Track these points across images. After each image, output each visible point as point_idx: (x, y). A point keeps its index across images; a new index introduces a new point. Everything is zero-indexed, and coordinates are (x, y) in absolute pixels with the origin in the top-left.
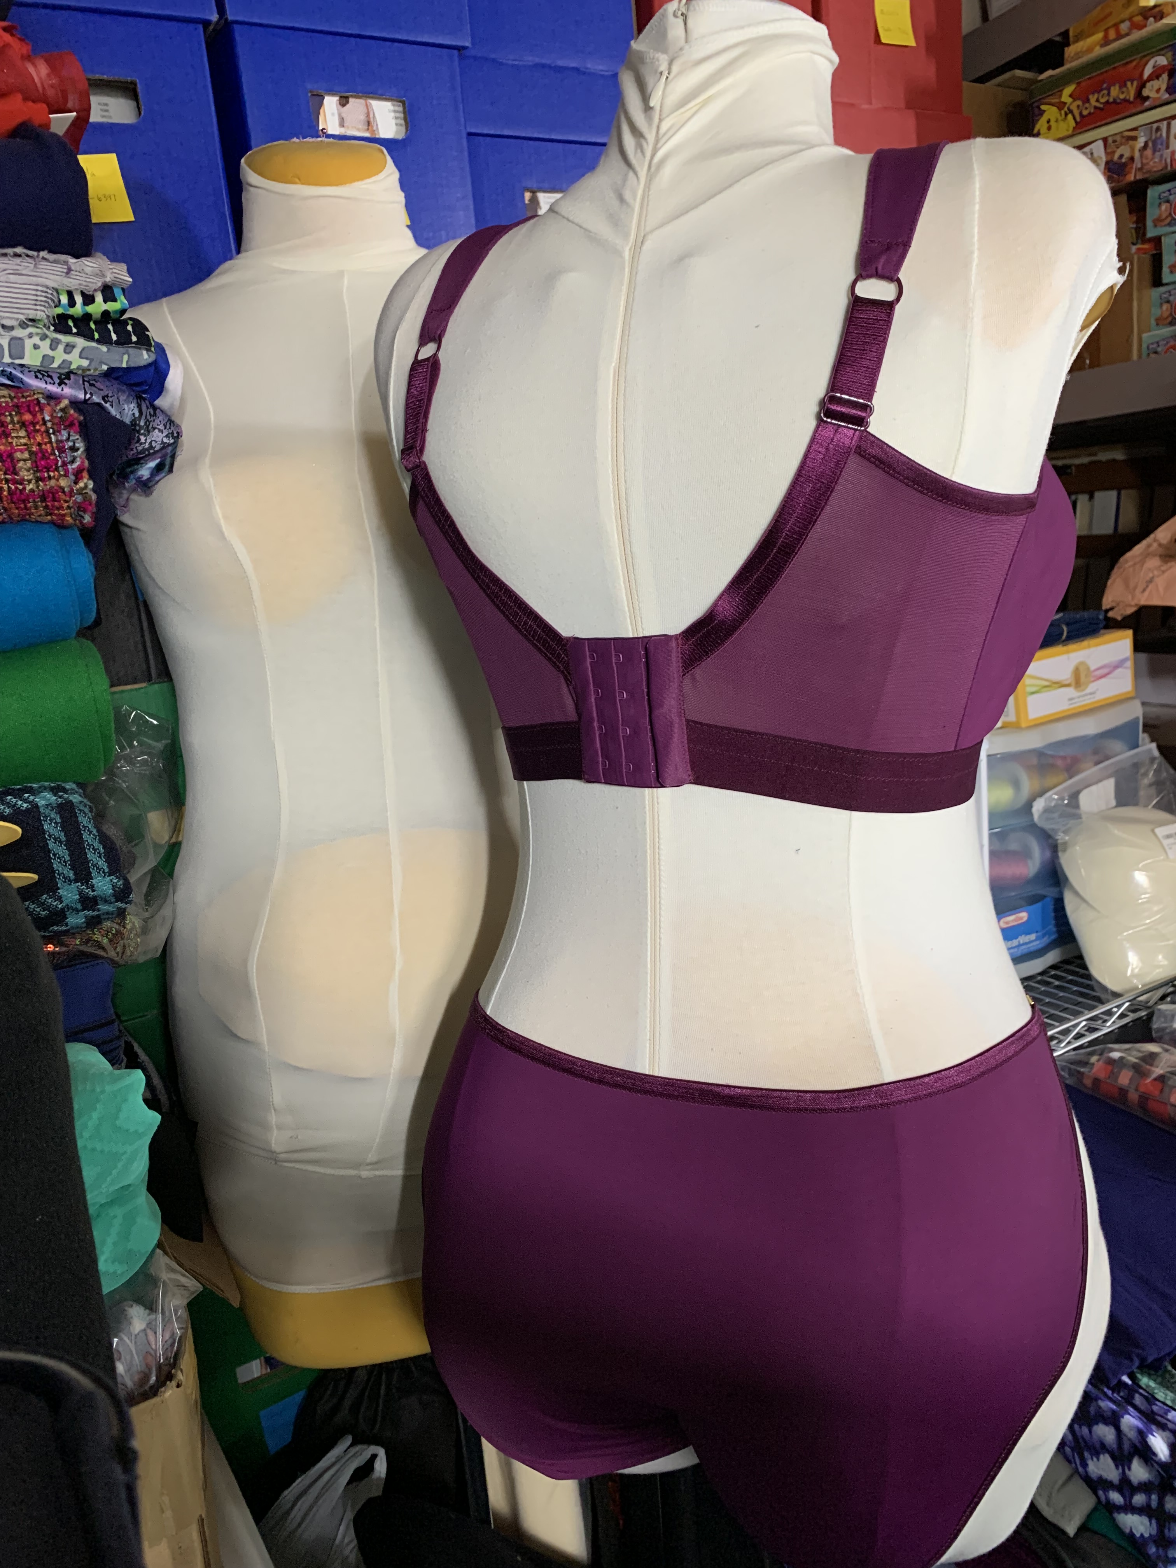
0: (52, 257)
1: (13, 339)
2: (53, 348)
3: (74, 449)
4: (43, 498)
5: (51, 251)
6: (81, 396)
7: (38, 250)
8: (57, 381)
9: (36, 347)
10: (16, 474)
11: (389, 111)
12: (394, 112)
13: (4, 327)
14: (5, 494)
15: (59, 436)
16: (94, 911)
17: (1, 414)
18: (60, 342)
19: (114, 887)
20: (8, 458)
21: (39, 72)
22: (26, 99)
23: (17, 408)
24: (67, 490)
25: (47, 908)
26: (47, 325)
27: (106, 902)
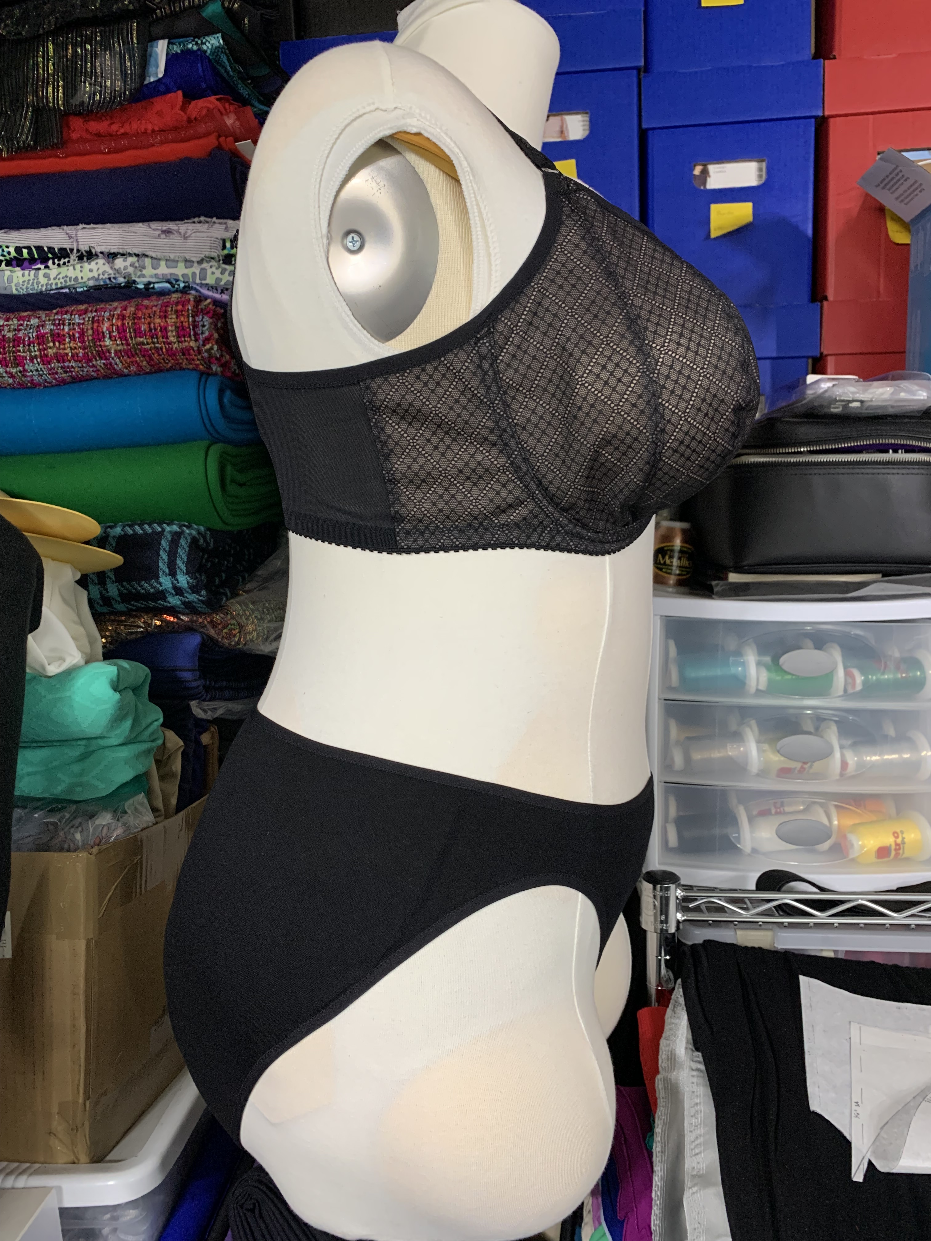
0: (217, 221)
1: (202, 269)
2: (223, 273)
3: (203, 326)
4: (184, 354)
5: (218, 218)
7: (212, 217)
8: (219, 291)
9: (213, 273)
11: (579, 121)
12: (583, 121)
13: (193, 262)
14: (164, 350)
15: (197, 319)
16: (184, 597)
17: (167, 306)
18: (225, 270)
19: (188, 583)
20: (164, 330)
21: (230, 121)
22: (219, 136)
23: (177, 303)
24: (196, 349)
25: (154, 588)
26: (219, 261)
27: (187, 592)
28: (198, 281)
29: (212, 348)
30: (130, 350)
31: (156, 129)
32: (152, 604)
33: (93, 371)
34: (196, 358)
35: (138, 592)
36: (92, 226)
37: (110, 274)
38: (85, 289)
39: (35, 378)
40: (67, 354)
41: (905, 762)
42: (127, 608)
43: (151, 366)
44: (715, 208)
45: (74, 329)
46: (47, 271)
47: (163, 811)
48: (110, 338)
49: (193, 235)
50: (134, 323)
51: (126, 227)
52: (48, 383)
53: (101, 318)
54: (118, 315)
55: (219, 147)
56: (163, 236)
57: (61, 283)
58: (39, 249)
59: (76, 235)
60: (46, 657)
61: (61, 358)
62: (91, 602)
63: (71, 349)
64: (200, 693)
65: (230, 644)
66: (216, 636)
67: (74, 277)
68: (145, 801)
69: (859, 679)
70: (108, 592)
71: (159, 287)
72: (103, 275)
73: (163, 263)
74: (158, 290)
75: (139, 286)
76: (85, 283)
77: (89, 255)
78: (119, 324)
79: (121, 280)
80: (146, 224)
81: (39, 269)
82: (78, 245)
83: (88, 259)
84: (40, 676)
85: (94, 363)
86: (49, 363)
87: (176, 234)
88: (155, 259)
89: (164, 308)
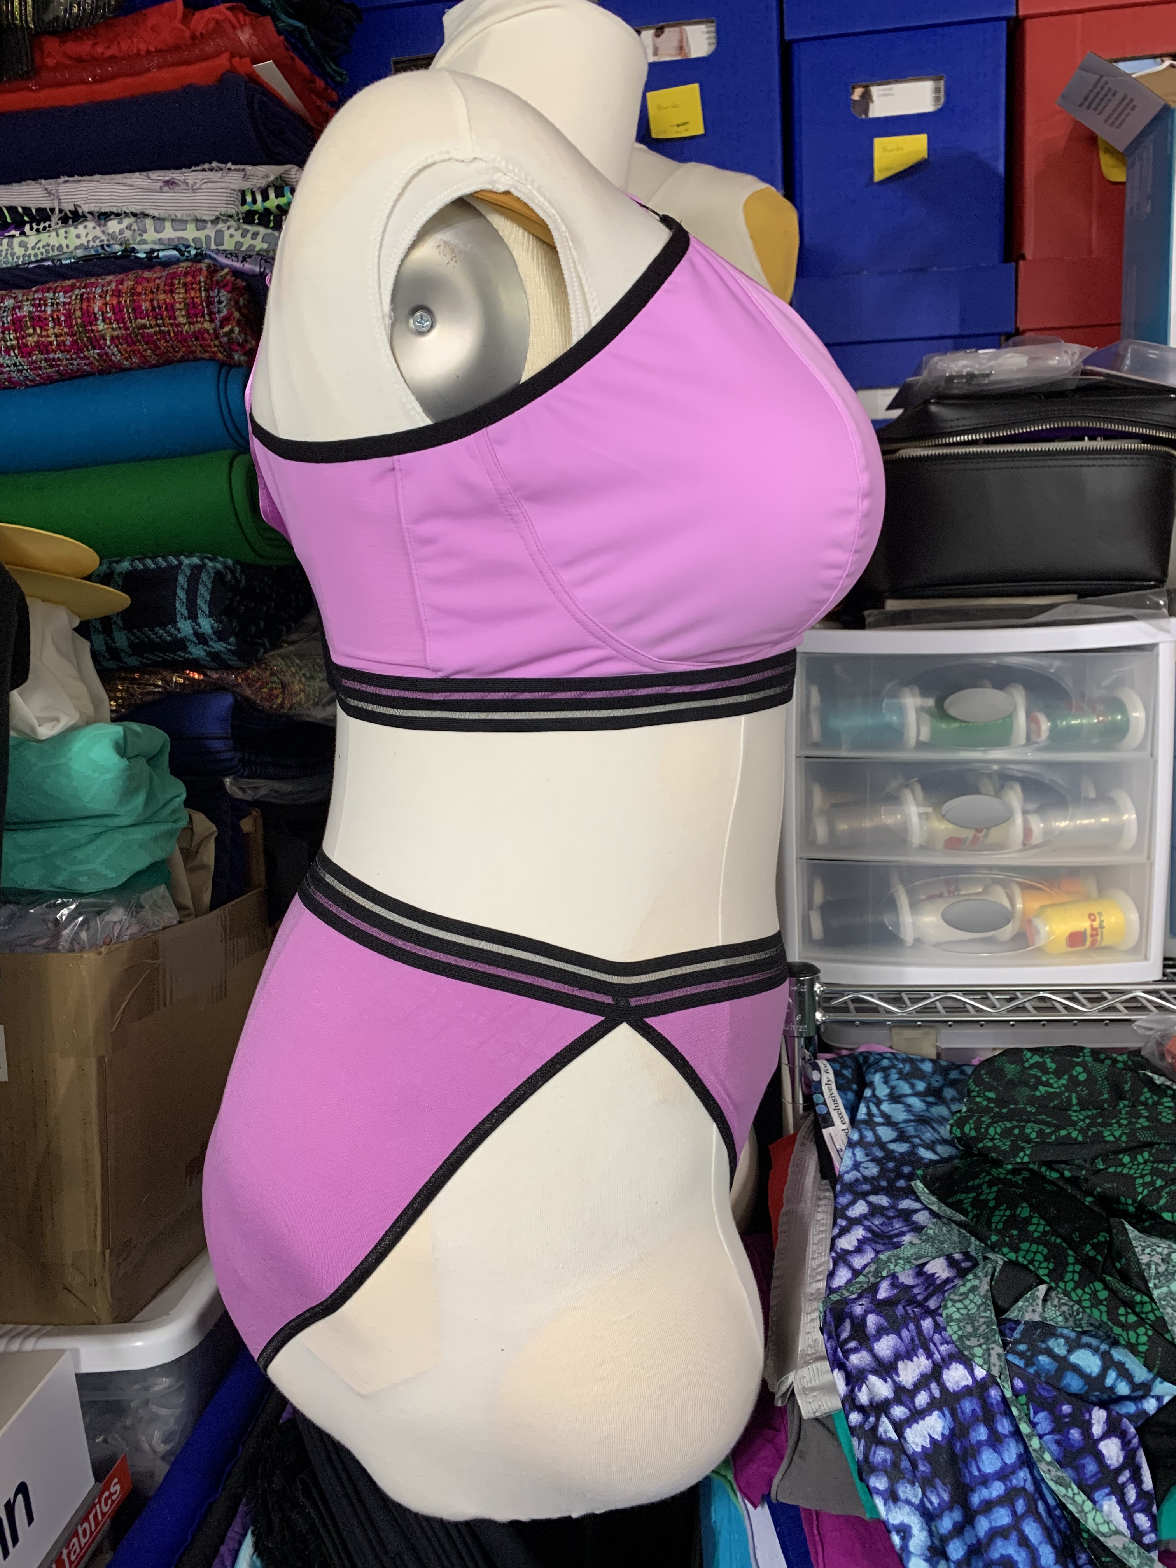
0: (233, 167)
1: (218, 231)
2: (243, 235)
3: (220, 302)
4: (197, 339)
5: (233, 163)
6: (257, 269)
7: (226, 163)
8: (241, 258)
9: (231, 236)
10: (175, 318)
11: (703, 33)
12: (708, 32)
13: (205, 221)
14: (172, 335)
15: (212, 294)
16: (209, 646)
17: (173, 278)
18: (248, 231)
19: (212, 627)
20: (171, 308)
21: (245, 36)
22: (233, 56)
23: (186, 274)
24: (211, 331)
25: (171, 635)
26: (239, 219)
27: (212, 639)
28: (213, 247)
29: (232, 331)
30: (130, 335)
31: (152, 49)
32: (170, 656)
33: (85, 364)
34: (212, 343)
35: (151, 641)
36: (76, 178)
37: (103, 241)
38: (73, 260)
39: (14, 375)
40: (51, 343)
41: (1105, 830)
42: (140, 662)
43: (156, 355)
44: (879, 142)
45: (59, 311)
46: (23, 238)
47: (193, 910)
48: (104, 321)
49: (204, 186)
50: (132, 301)
51: (119, 178)
52: (31, 381)
53: (92, 296)
54: (113, 291)
55: (232, 71)
56: (166, 189)
57: (42, 253)
58: (12, 209)
59: (57, 190)
60: (37, 718)
61: (44, 348)
62: (95, 655)
63: (56, 336)
64: (236, 767)
65: (271, 708)
66: (253, 697)
67: (57, 245)
68: (167, 893)
69: (1045, 725)
70: (115, 642)
71: (164, 256)
72: (94, 242)
73: (168, 225)
74: (164, 259)
75: (139, 255)
76: (71, 252)
77: (74, 217)
78: (115, 302)
79: (117, 248)
80: (144, 173)
81: (14, 236)
82: (60, 203)
83: (74, 222)
84: (30, 739)
85: (86, 353)
86: (30, 355)
87: (183, 186)
88: (159, 219)
89: (170, 281)
